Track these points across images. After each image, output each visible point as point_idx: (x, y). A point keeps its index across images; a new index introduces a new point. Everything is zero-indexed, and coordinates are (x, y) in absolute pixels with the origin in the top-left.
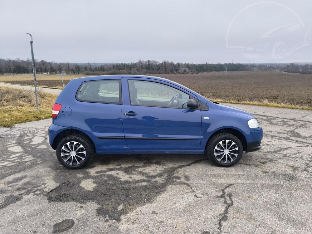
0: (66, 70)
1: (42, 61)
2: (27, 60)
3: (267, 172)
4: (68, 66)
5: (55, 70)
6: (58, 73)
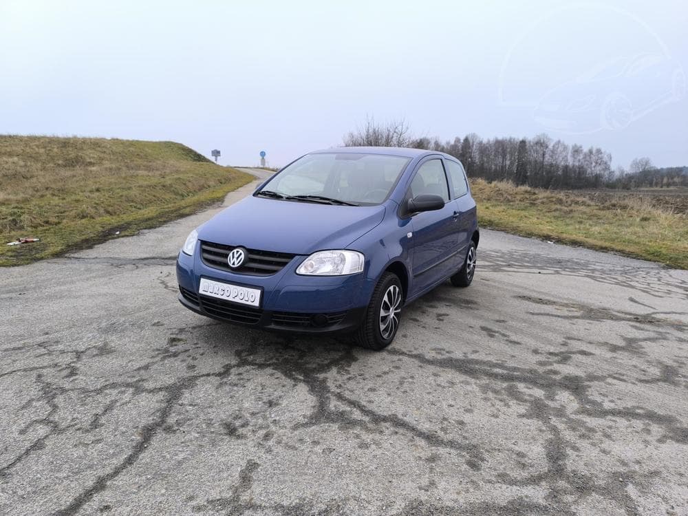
3: (154, 325)
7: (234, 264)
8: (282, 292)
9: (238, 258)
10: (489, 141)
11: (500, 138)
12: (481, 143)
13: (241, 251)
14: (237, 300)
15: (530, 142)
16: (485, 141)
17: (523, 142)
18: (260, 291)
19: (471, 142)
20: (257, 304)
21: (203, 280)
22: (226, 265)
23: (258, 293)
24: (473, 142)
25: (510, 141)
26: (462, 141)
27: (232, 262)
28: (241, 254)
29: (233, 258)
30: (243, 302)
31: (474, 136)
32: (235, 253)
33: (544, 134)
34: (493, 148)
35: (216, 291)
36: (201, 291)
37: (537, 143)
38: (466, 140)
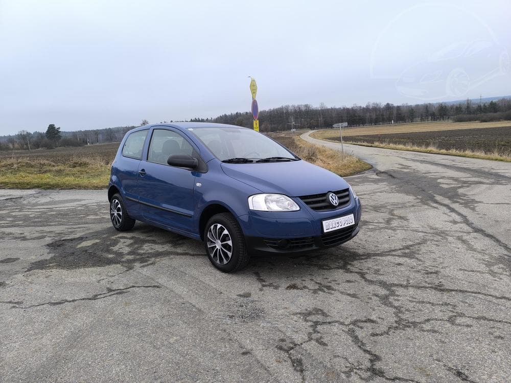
0: (422, 115)
1: (388, 104)
2: (367, 106)
4: (426, 109)
5: (404, 116)
6: (408, 122)
9: (335, 199)
14: (346, 225)
18: (353, 214)
21: (324, 223)
28: (335, 196)
32: (332, 196)
35: (334, 225)
36: (325, 231)
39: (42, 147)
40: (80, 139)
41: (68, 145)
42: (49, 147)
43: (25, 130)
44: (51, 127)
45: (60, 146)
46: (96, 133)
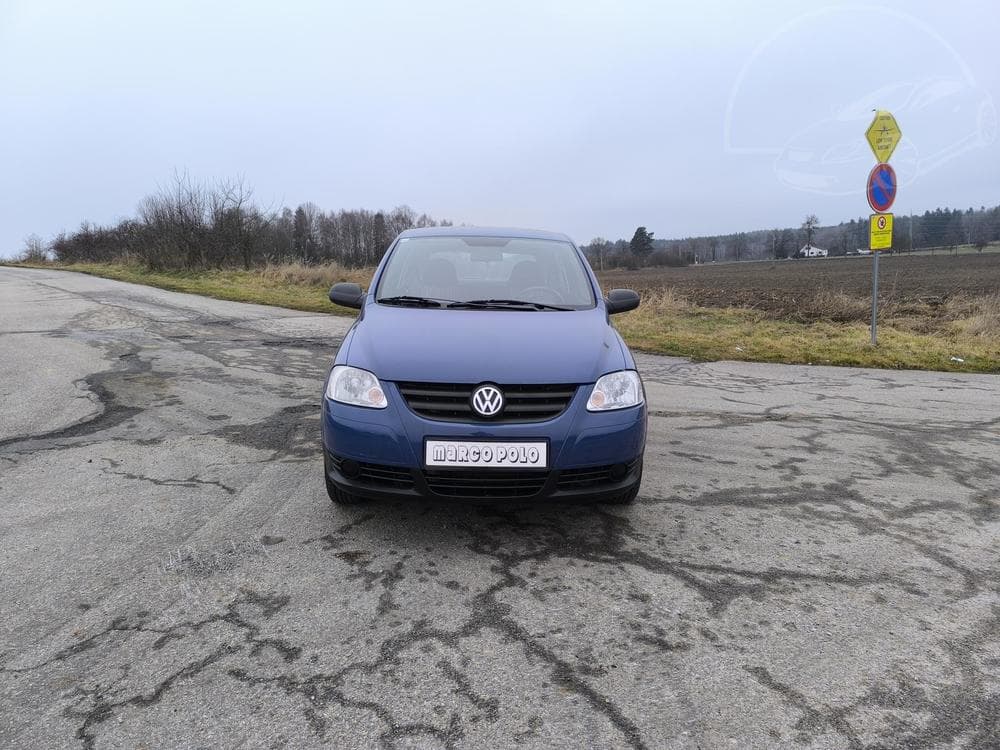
7: (488, 410)
8: (578, 439)
9: (492, 401)
10: (333, 214)
11: (348, 210)
12: (322, 217)
13: (493, 390)
14: (506, 464)
15: (388, 216)
16: (328, 215)
17: (379, 216)
18: (545, 444)
19: (307, 215)
20: (542, 463)
21: (430, 445)
22: (473, 415)
23: (542, 447)
24: (311, 216)
25: (362, 215)
26: (294, 214)
27: (484, 408)
28: (495, 394)
29: (484, 401)
30: (518, 465)
31: (310, 206)
32: (485, 394)
33: (405, 207)
34: (340, 225)
35: (462, 455)
36: (430, 461)
37: (398, 218)
38: (300, 212)
39: (621, 266)
40: (683, 254)
41: (661, 264)
42: (631, 266)
43: (601, 237)
44: (641, 232)
45: (649, 266)
46: (713, 242)
